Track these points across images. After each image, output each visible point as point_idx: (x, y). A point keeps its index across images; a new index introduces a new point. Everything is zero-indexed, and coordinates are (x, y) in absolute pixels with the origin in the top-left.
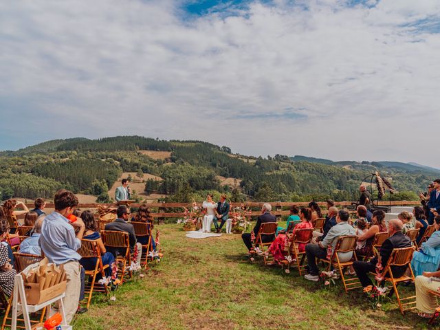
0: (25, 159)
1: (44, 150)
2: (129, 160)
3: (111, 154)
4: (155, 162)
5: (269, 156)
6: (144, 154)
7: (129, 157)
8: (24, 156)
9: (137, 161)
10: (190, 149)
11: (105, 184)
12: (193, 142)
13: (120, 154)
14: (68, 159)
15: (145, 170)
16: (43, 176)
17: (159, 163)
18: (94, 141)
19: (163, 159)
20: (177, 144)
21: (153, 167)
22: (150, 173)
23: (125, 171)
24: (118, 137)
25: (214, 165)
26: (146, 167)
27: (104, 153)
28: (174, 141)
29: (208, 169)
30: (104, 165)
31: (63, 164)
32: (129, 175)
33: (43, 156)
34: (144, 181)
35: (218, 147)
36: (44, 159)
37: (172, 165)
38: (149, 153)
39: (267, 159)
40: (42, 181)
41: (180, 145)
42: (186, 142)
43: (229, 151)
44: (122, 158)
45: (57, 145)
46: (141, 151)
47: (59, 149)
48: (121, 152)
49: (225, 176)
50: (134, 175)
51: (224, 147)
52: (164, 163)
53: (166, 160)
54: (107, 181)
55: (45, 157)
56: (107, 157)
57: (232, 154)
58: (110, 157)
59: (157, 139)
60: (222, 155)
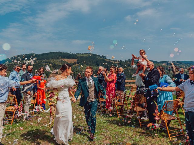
2: (56, 63)
4: (70, 64)
5: (125, 60)
6: (64, 60)
9: (60, 64)
10: (86, 58)
12: (88, 54)
17: (72, 65)
18: (39, 55)
19: (73, 63)
24: (51, 53)
27: (44, 61)
28: (78, 54)
35: (100, 56)
37: (78, 65)
38: (66, 60)
39: (124, 61)
41: (82, 55)
42: (84, 54)
43: (106, 58)
44: (53, 63)
46: (62, 59)
48: (53, 60)
51: (103, 56)
52: (74, 64)
53: (75, 63)
56: (46, 62)
57: (107, 59)
58: (48, 62)
59: (70, 53)
60: (102, 60)
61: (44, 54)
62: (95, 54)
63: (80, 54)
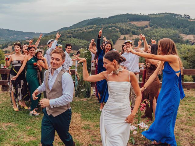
0: (72, 31)
1: (81, 26)
2: (124, 27)
3: (114, 25)
4: (139, 28)
6: (132, 23)
7: (124, 26)
8: (72, 29)
9: (128, 28)
10: (161, 18)
11: (112, 42)
13: (119, 25)
14: (92, 29)
15: (134, 33)
16: (81, 39)
17: (142, 28)
18: (105, 18)
19: (144, 26)
20: (153, 16)
21: (138, 31)
22: (137, 35)
23: (122, 34)
24: (118, 16)
25: (178, 27)
26: (134, 31)
27: (110, 25)
28: (150, 14)
29: (174, 30)
30: (111, 31)
31: (90, 32)
32: (125, 36)
33: (80, 29)
34: (133, 39)
35: (181, 16)
36: (81, 30)
37: (150, 29)
38: (135, 23)
40: (80, 41)
41: (155, 16)
42: (159, 14)
43: (189, 18)
44: (120, 27)
45: (86, 23)
46: (131, 22)
47: (88, 24)
48: (120, 24)
49: (187, 34)
50: (127, 36)
51: (185, 15)
52: (145, 28)
53: (147, 27)
54: (113, 40)
55: (81, 29)
56: (112, 27)
57: (191, 19)
58: (114, 27)
59: (140, 14)
60: (184, 20)
61: (110, 17)
62: (173, 14)
63: (153, 14)
